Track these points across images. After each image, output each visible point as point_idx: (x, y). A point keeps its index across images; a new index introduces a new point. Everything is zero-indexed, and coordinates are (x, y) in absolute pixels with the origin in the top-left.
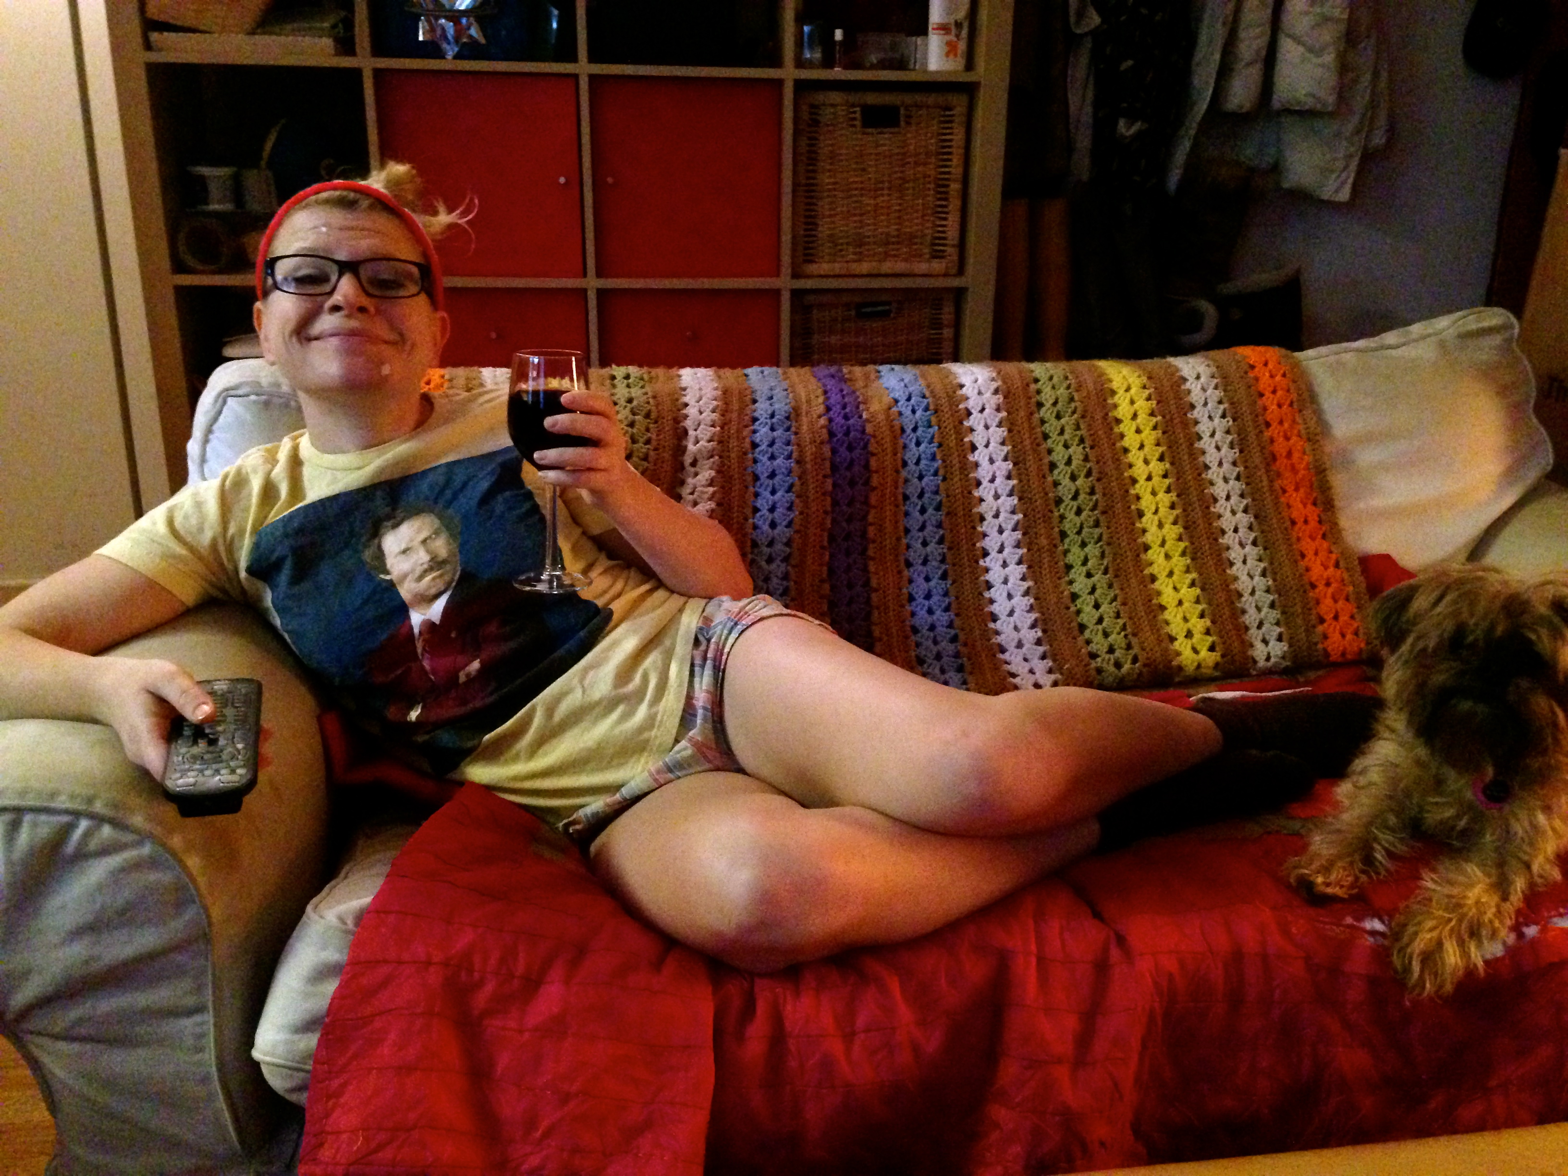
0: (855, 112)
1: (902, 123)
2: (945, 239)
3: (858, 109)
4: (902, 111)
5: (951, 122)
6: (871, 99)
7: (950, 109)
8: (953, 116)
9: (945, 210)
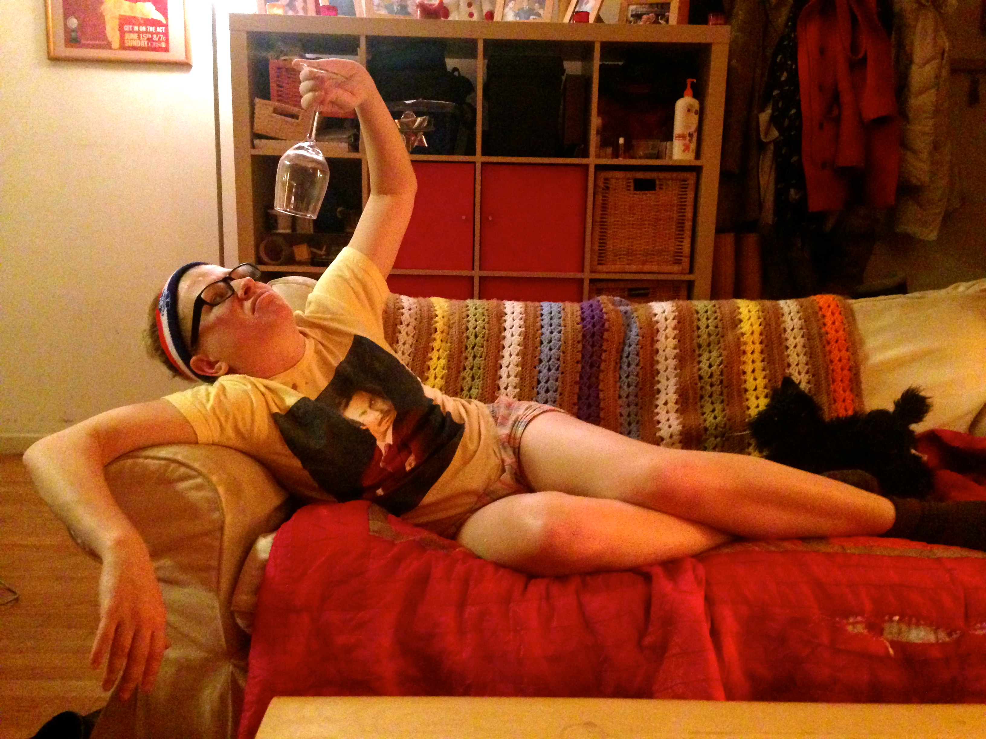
0: (629, 183)
1: (657, 189)
2: (682, 253)
3: (631, 181)
4: (657, 182)
5: (686, 188)
6: (640, 175)
7: (686, 181)
8: (688, 184)
9: (682, 236)
